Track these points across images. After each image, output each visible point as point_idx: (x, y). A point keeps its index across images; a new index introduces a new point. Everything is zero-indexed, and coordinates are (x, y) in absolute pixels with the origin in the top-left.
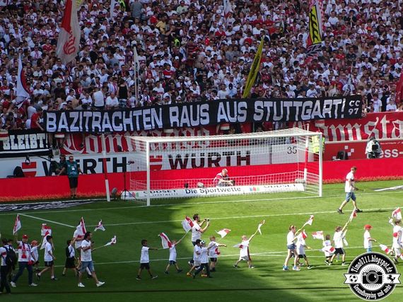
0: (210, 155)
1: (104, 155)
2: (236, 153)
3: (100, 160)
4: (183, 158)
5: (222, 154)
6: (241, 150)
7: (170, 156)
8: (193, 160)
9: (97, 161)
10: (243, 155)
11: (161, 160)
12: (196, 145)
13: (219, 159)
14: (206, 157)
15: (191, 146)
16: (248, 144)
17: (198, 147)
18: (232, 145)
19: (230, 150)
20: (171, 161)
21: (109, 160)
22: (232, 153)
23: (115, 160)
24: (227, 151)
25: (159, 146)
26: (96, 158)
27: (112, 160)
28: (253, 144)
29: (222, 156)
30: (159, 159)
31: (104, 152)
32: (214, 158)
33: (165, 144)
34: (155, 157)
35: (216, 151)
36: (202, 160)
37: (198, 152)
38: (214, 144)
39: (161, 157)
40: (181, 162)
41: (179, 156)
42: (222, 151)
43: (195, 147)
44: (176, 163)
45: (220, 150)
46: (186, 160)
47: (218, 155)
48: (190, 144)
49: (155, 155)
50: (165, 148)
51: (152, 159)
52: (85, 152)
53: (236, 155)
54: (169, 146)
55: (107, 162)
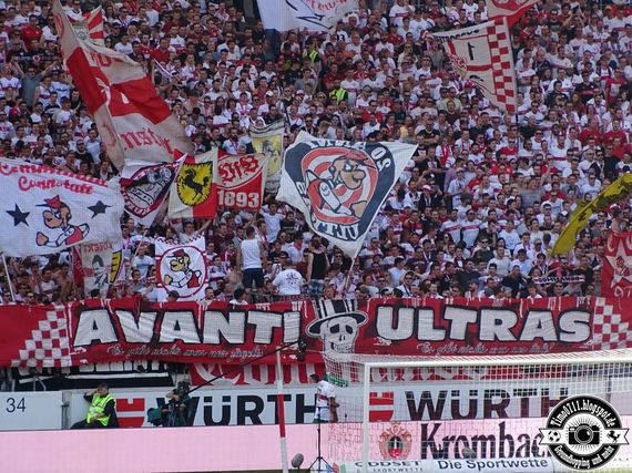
0: (488, 394)
1: (279, 388)
2: (539, 391)
3: (271, 398)
4: (435, 399)
5: (511, 393)
6: (549, 385)
7: (409, 395)
8: (455, 404)
9: (265, 399)
10: (554, 395)
11: (391, 403)
12: (461, 374)
13: (506, 403)
14: (481, 398)
15: (452, 375)
16: (564, 375)
17: (466, 377)
18: (532, 376)
19: (528, 386)
20: (411, 403)
21: (288, 398)
22: (533, 392)
23: (300, 398)
24: (523, 387)
25: (389, 374)
26: (263, 393)
27: (294, 398)
28: (574, 375)
29: (511, 397)
30: (388, 398)
31: (279, 382)
32: (496, 400)
33: (399, 371)
34: (380, 396)
35: (501, 387)
36: (473, 404)
37: (464, 388)
38: (496, 372)
39: (392, 395)
40: (431, 408)
41: (426, 395)
42: (513, 386)
43: (460, 378)
44: (421, 408)
45: (509, 386)
46: (441, 403)
47: (503, 394)
48: (450, 371)
49: (380, 391)
50: (399, 378)
51: (374, 400)
52: (241, 382)
53: (539, 395)
54: (408, 376)
55: (285, 403)
